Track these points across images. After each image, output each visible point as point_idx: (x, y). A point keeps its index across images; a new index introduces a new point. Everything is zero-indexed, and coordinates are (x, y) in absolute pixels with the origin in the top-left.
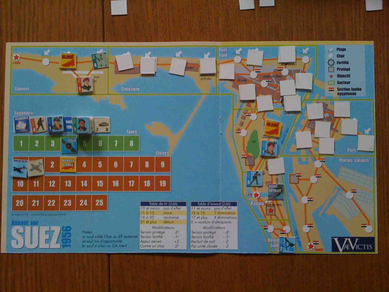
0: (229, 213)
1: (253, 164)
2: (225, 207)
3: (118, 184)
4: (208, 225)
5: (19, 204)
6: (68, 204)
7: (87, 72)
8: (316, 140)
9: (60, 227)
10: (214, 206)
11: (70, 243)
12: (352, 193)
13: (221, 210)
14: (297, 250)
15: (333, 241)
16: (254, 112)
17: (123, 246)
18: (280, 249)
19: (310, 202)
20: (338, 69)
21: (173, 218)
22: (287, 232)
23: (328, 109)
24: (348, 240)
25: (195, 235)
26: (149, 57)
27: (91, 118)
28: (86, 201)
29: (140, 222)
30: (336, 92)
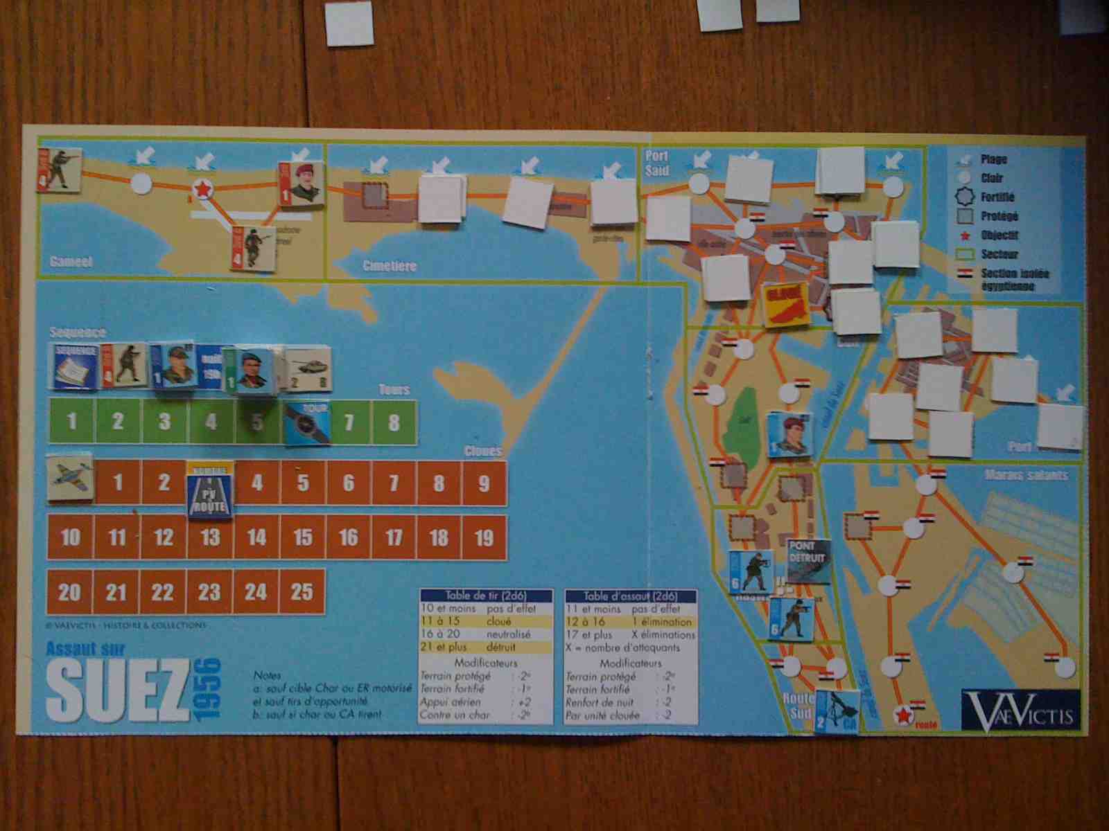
0: (675, 622)
1: (742, 485)
2: (664, 605)
3: (356, 538)
4: (614, 657)
5: (68, 595)
6: (212, 595)
7: (264, 216)
8: (922, 417)
9: (187, 661)
10: (632, 601)
11: (216, 705)
12: (1021, 567)
13: (649, 613)
14: (863, 727)
15: (966, 700)
16: (747, 337)
17: (370, 715)
18: (817, 722)
19: (901, 590)
20: (984, 214)
21: (515, 635)
22: (836, 676)
23: (955, 331)
24: (1006, 699)
25: (575, 684)
26: (444, 173)
27: (277, 348)
28: (263, 586)
29: (420, 648)
30: (978, 280)
